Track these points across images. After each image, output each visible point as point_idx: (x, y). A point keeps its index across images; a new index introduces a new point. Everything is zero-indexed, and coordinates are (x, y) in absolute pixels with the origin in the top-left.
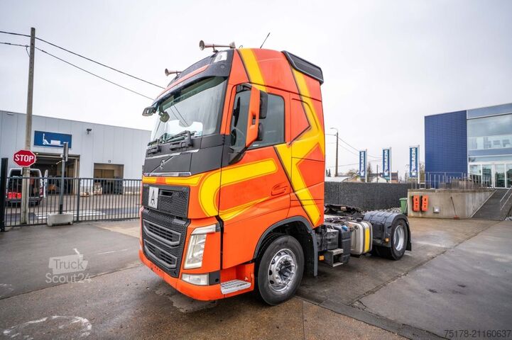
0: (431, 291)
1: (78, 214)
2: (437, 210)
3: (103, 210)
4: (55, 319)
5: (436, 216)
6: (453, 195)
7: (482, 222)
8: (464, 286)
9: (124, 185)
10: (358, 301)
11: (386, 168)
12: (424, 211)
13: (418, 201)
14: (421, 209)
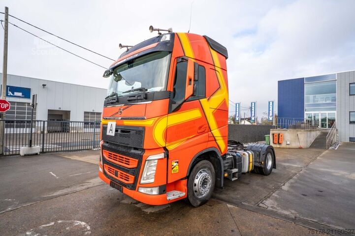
0: (303, 195)
1: (43, 147)
2: (288, 143)
3: (59, 144)
4: (61, 223)
5: (288, 146)
6: (299, 133)
7: (316, 150)
8: (321, 192)
9: (70, 126)
10: (261, 203)
11: (253, 115)
12: (280, 144)
13: (277, 137)
14: (279, 142)
